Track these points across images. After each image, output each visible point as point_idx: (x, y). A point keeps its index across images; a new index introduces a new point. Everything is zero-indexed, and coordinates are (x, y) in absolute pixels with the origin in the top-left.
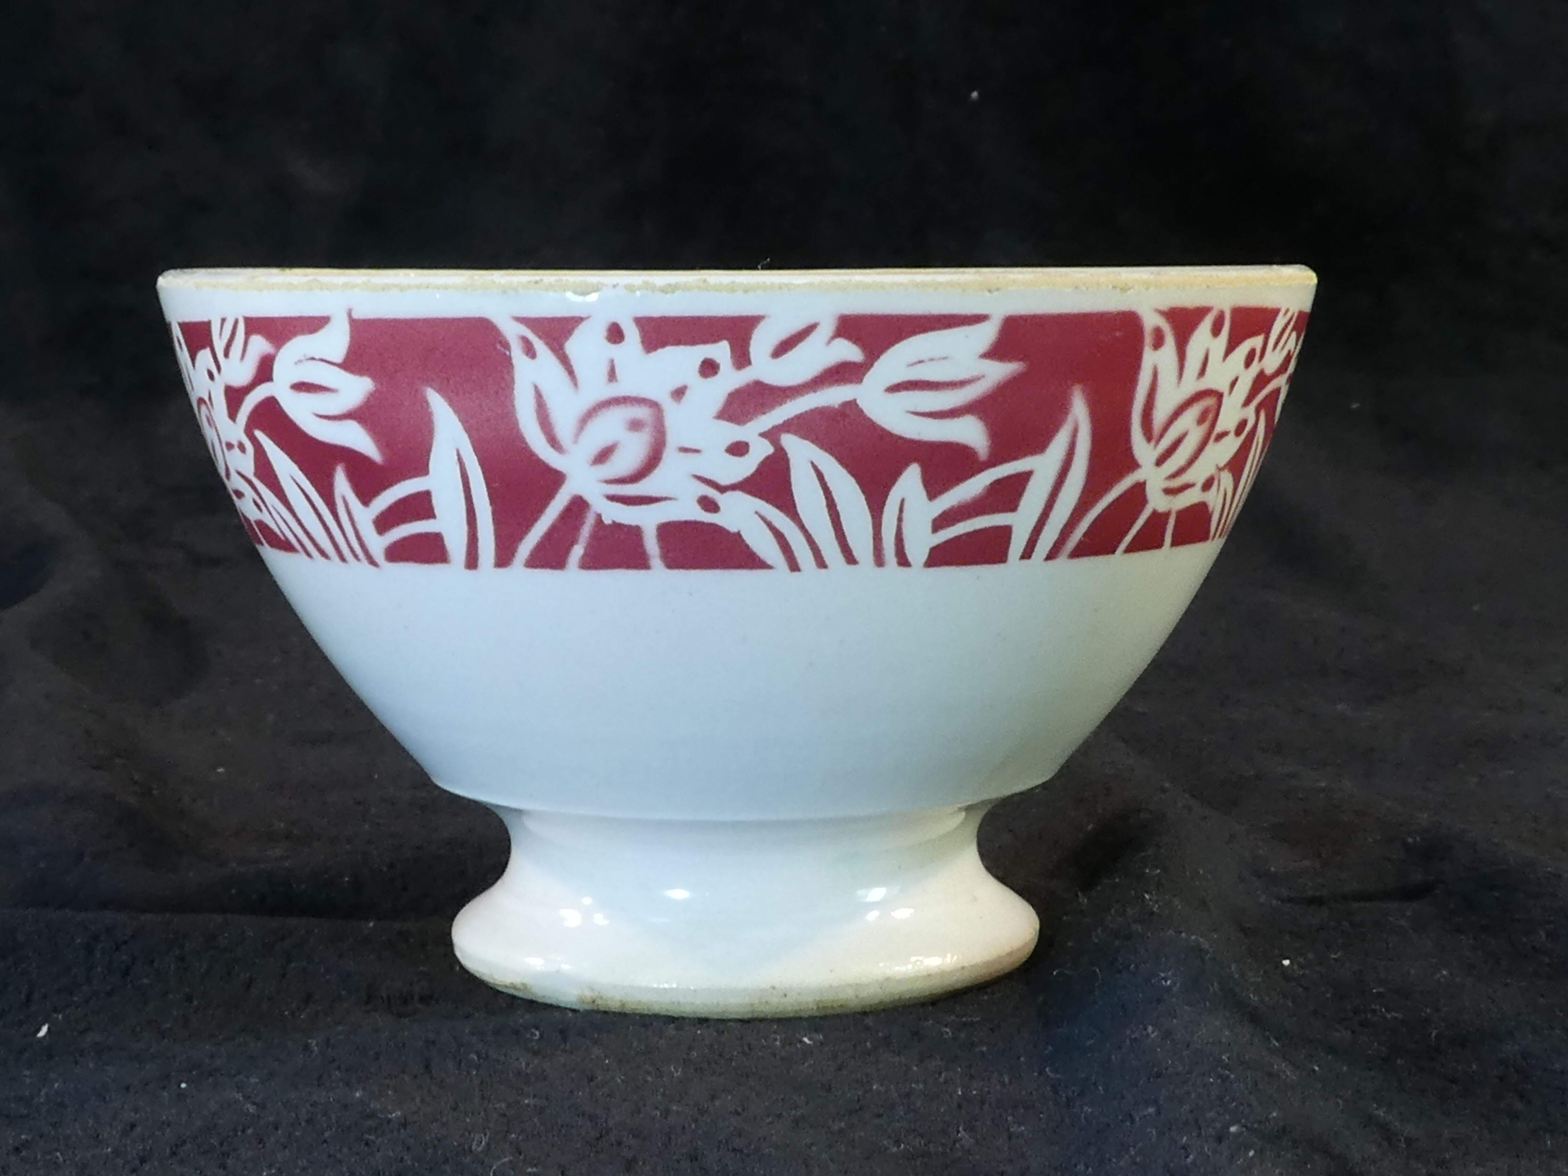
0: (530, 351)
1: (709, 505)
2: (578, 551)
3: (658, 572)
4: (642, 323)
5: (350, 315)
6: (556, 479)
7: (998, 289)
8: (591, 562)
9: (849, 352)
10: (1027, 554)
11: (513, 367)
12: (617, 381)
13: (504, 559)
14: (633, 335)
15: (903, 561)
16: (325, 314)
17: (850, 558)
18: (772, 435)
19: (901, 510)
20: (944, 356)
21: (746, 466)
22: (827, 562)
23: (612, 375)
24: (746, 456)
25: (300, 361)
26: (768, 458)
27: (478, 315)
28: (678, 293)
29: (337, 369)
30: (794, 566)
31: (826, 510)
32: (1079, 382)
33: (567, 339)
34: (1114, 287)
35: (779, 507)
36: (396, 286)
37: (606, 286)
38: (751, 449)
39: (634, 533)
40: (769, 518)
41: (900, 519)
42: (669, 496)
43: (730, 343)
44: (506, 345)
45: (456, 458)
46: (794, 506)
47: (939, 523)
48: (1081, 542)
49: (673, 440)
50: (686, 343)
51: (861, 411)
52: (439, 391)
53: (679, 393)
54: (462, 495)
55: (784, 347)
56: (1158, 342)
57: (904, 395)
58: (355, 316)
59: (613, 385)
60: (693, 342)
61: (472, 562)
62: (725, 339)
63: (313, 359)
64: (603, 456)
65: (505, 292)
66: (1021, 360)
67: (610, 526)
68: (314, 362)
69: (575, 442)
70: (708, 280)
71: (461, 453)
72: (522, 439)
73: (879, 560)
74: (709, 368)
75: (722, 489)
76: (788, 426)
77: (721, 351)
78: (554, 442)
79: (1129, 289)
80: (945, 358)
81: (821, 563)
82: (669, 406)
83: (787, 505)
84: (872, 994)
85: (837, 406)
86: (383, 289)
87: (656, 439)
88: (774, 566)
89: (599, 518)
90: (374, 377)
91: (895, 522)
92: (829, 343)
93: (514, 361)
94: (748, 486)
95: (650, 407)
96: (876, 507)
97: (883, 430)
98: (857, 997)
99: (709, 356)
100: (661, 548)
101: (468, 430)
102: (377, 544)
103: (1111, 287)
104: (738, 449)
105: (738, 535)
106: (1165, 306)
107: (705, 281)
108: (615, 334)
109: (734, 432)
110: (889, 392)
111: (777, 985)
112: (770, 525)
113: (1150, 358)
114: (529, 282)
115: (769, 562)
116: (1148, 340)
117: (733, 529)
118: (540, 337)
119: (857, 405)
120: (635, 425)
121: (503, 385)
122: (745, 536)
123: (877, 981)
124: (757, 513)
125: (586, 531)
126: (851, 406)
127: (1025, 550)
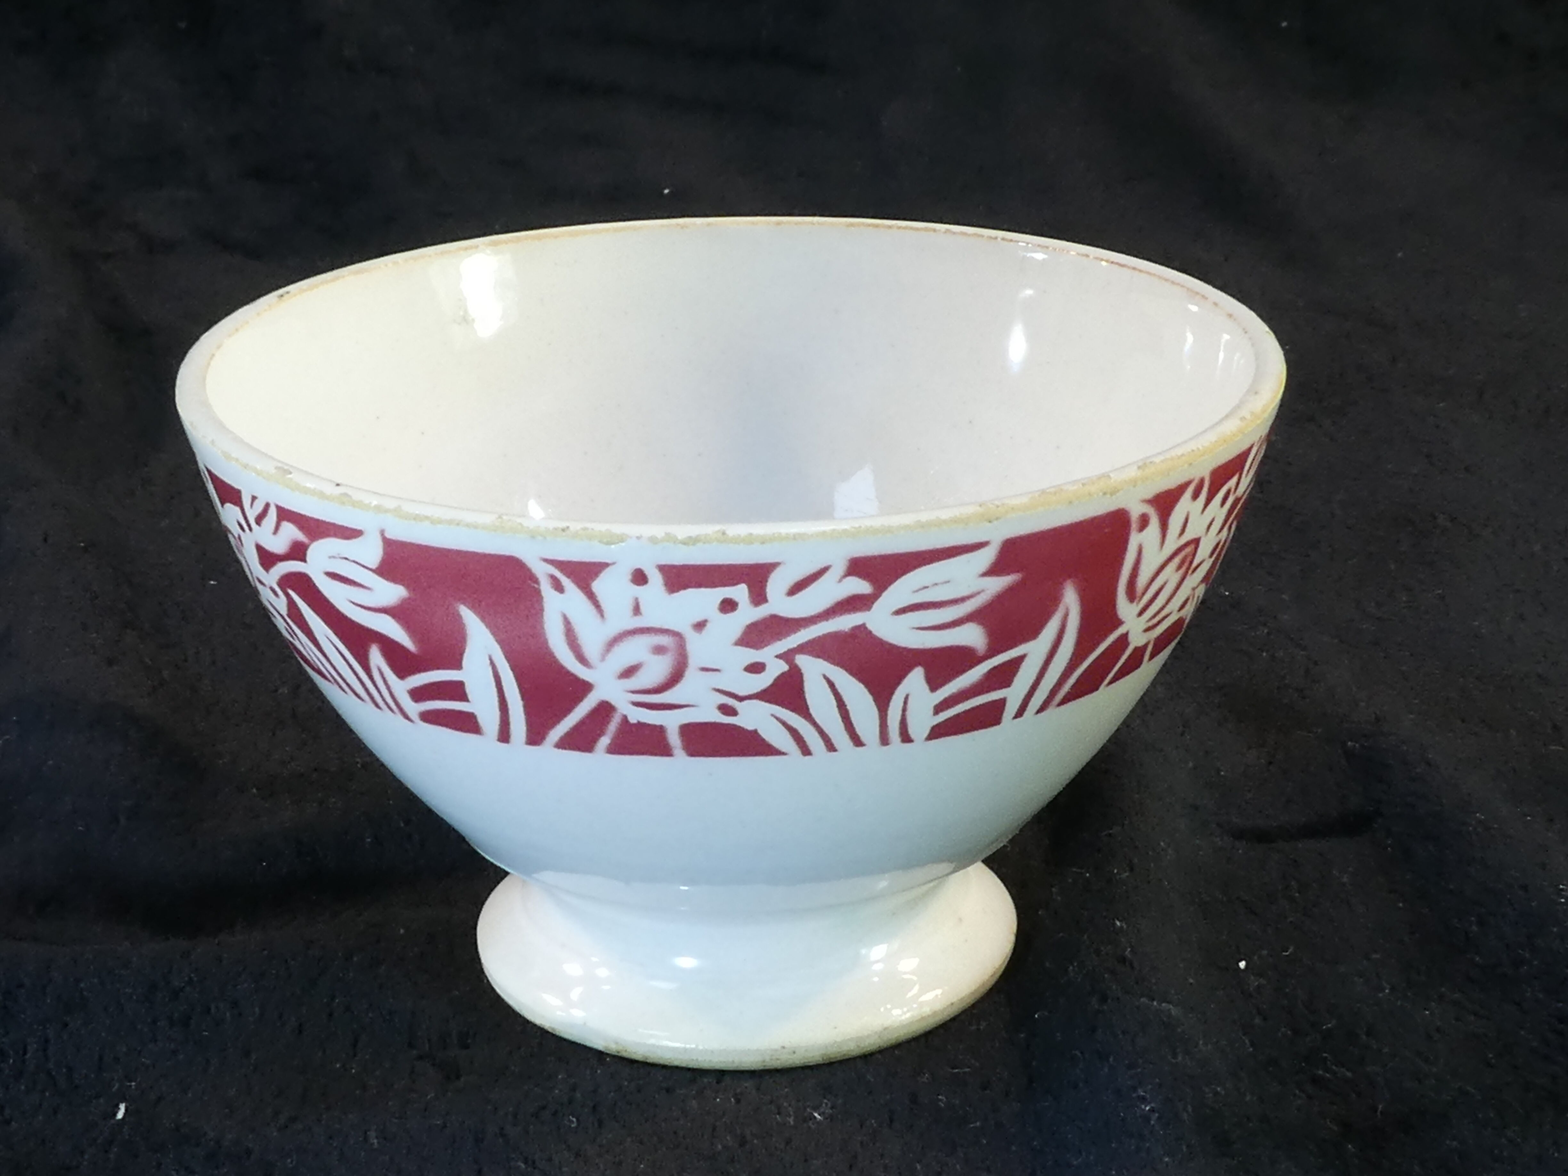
0: (559, 587)
1: (726, 710)
2: (605, 741)
3: (680, 758)
4: (664, 569)
5: (382, 533)
6: (585, 688)
7: (997, 519)
8: (616, 748)
9: (860, 586)
10: (1020, 713)
11: (542, 598)
12: (641, 614)
13: (535, 737)
14: (656, 580)
15: (906, 738)
16: (359, 528)
17: (857, 741)
18: (787, 656)
19: (905, 703)
20: (947, 580)
21: (764, 681)
22: (836, 745)
23: (637, 610)
24: (763, 674)
25: (334, 557)
26: (783, 675)
27: (507, 553)
28: (700, 545)
29: (370, 573)
30: (806, 751)
31: (836, 710)
32: (1070, 577)
33: (593, 580)
34: (1105, 494)
35: (793, 710)
36: (427, 518)
37: (631, 537)
38: (767, 668)
39: (659, 731)
40: (784, 718)
41: (904, 710)
42: (691, 703)
43: (749, 587)
44: (536, 581)
45: (489, 662)
46: (807, 709)
47: (939, 708)
48: (1068, 693)
49: (695, 659)
50: (707, 586)
51: (870, 632)
52: (473, 608)
53: (700, 626)
54: (494, 690)
55: (797, 588)
56: (1144, 522)
57: (910, 615)
58: (388, 535)
59: (637, 618)
60: (713, 585)
61: (504, 736)
62: (744, 582)
63: (346, 559)
64: (629, 672)
65: (533, 537)
66: (1018, 572)
67: (634, 725)
68: (347, 561)
69: (603, 658)
70: (727, 532)
71: (494, 658)
72: (551, 655)
73: (884, 740)
74: (728, 606)
75: (741, 699)
76: (802, 649)
77: (740, 592)
78: (582, 659)
79: (1118, 491)
80: (948, 582)
81: (831, 747)
82: (691, 637)
83: (802, 709)
84: (871, 1043)
85: (847, 630)
86: (415, 519)
87: (679, 663)
88: (788, 753)
89: (625, 719)
90: (407, 586)
91: (900, 713)
92: (840, 581)
93: (544, 594)
94: (764, 696)
95: (673, 636)
96: (882, 702)
97: (891, 645)
98: (858, 1046)
99: (728, 596)
100: (683, 741)
101: (500, 642)
102: (414, 708)
103: (1101, 494)
104: (756, 668)
105: (755, 732)
106: (1150, 495)
107: (724, 533)
108: (640, 578)
109: (752, 655)
110: (896, 615)
111: (787, 1044)
112: (784, 724)
113: (1135, 539)
114: (556, 529)
115: (783, 750)
116: (1134, 526)
117: (750, 727)
118: (568, 577)
119: (866, 628)
120: (659, 650)
121: (533, 611)
122: (760, 732)
123: (876, 1033)
124: (772, 715)
125: (613, 726)
126: (862, 628)
127: (1018, 710)
